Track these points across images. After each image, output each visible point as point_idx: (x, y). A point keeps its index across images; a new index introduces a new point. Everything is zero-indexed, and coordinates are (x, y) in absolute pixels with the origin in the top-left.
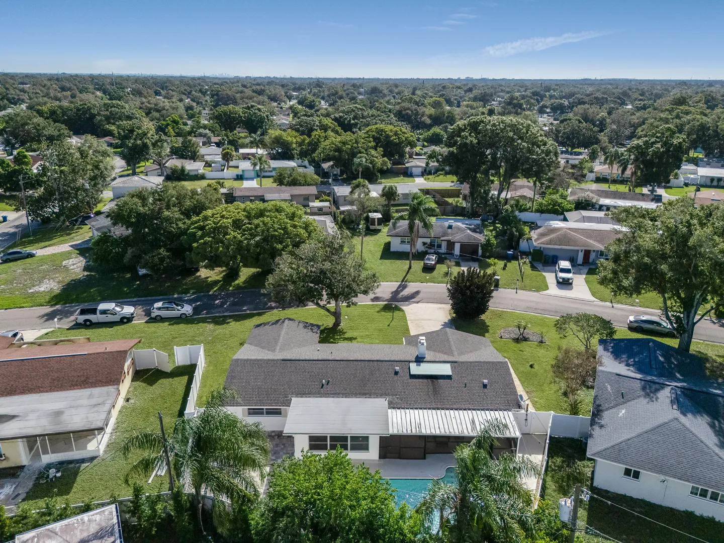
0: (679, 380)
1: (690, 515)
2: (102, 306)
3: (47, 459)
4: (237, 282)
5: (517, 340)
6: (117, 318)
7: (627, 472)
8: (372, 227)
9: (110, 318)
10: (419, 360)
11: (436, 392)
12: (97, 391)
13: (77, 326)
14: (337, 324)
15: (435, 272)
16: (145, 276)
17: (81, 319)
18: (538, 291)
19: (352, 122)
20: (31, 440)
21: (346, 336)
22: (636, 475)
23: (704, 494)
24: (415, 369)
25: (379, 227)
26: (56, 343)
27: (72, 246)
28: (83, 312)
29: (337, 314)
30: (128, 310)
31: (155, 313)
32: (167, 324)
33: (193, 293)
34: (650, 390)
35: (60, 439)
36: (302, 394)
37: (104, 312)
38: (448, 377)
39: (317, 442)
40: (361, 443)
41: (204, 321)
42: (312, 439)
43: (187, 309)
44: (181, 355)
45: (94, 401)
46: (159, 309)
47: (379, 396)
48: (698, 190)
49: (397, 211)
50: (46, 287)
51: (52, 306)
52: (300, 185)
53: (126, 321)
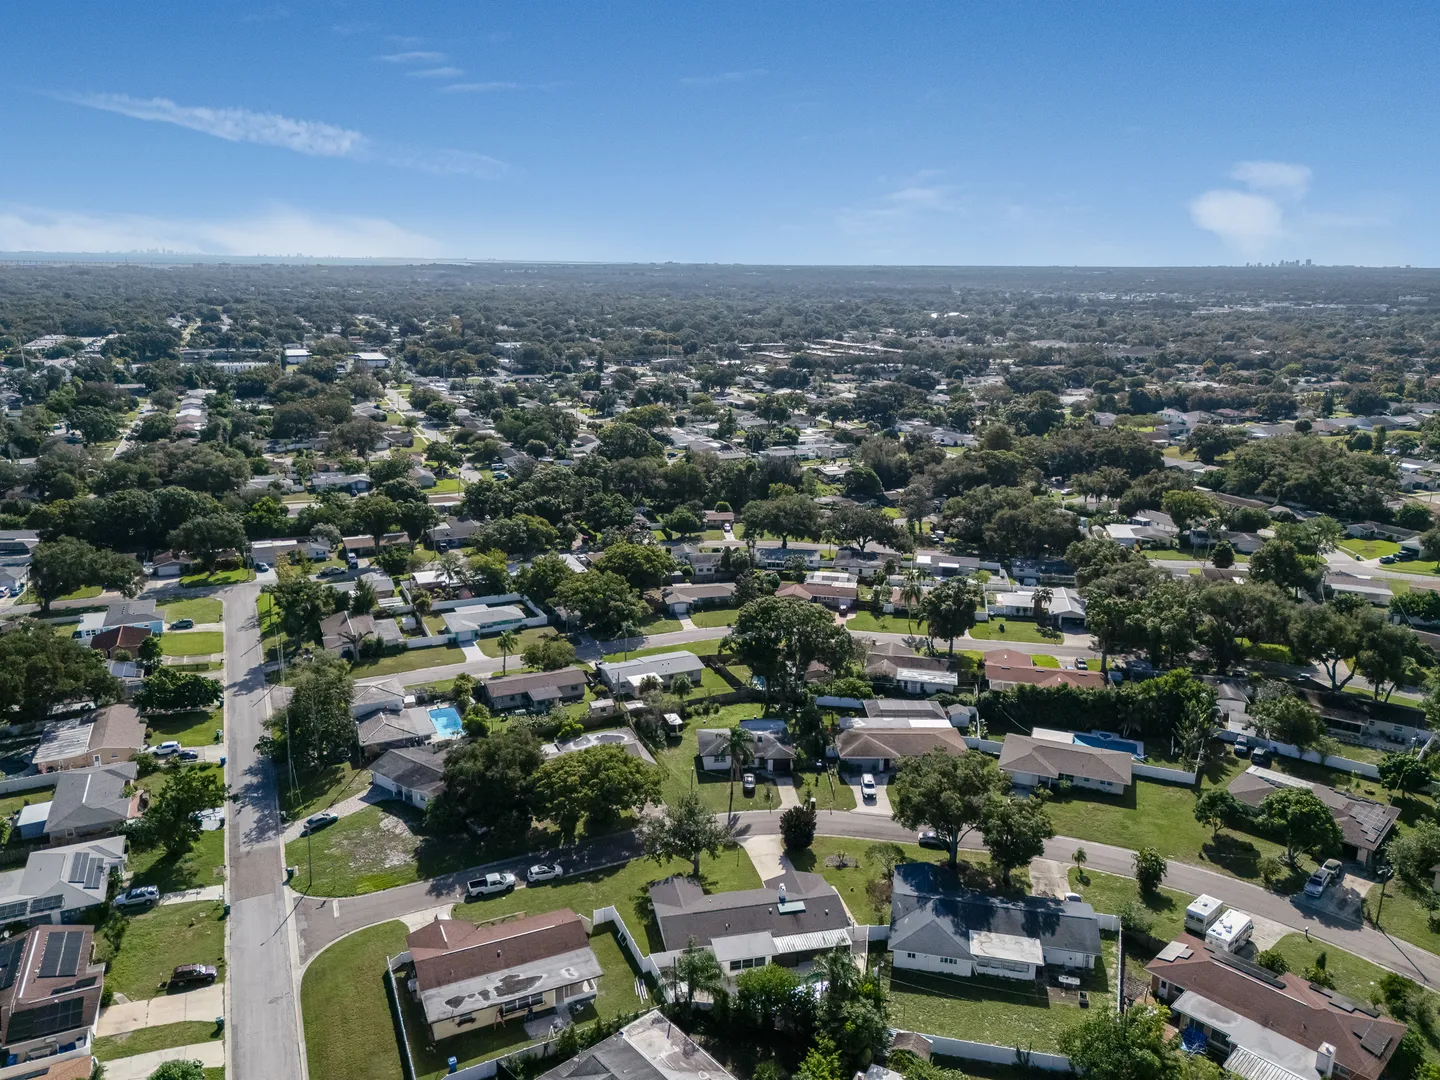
0: (940, 893)
1: (941, 974)
2: (492, 877)
3: (567, 1000)
5: (839, 868)
6: (503, 887)
7: (909, 955)
9: (499, 887)
10: (783, 901)
11: (798, 920)
12: (578, 951)
13: (470, 899)
14: (698, 870)
15: (756, 797)
16: (484, 834)
17: (474, 891)
18: (848, 810)
19: (563, 507)
20: (556, 990)
21: (709, 880)
22: (914, 956)
23: (946, 960)
24: (783, 908)
27: (362, 799)
28: (473, 885)
29: (696, 863)
30: (510, 878)
31: (534, 878)
32: (549, 887)
33: (546, 850)
34: (922, 901)
36: (717, 936)
37: (494, 883)
38: (803, 911)
39: (735, 965)
43: (558, 869)
44: (599, 916)
45: (583, 959)
46: (537, 873)
47: (764, 930)
48: (1002, 629)
49: (691, 703)
50: (397, 859)
51: (426, 880)
52: (560, 667)
53: (510, 889)
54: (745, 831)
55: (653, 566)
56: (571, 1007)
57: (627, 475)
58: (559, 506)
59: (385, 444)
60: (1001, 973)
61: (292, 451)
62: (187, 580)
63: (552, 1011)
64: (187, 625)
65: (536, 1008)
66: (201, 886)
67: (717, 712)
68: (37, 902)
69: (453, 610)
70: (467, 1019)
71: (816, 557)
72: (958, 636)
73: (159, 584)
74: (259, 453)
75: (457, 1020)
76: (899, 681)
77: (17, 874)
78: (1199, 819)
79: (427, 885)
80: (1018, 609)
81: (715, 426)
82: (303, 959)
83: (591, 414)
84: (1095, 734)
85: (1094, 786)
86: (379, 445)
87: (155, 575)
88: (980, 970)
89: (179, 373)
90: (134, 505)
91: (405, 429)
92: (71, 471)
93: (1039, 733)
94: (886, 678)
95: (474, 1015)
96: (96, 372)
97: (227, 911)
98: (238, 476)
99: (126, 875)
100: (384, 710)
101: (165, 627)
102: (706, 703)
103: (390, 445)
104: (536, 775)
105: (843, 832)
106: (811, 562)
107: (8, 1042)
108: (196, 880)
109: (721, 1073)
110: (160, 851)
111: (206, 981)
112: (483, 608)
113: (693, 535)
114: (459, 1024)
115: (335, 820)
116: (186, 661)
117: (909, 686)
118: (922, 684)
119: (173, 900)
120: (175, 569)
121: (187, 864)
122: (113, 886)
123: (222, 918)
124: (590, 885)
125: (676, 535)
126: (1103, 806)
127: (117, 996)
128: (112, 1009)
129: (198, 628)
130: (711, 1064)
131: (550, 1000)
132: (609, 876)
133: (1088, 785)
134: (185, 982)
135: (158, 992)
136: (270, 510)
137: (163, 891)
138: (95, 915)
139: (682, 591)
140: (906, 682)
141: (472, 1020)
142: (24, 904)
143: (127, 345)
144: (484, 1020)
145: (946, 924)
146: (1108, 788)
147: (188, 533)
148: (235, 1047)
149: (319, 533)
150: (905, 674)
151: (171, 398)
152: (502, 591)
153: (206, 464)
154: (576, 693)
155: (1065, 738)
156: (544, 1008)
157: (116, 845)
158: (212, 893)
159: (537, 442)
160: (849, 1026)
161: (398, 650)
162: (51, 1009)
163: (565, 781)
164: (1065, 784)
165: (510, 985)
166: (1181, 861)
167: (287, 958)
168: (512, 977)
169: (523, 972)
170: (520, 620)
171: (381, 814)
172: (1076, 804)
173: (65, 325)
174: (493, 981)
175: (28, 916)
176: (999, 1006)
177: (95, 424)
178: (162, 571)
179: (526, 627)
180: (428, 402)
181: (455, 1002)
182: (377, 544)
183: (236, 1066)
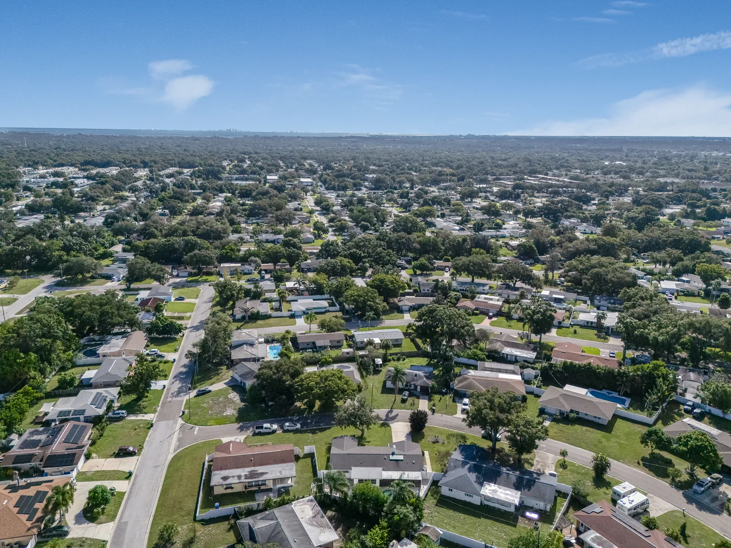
0: (476, 461)
1: (465, 501)
2: (265, 425)
3: (278, 486)
4: (314, 409)
5: (434, 443)
6: (270, 431)
7: (449, 490)
8: (377, 369)
9: (268, 431)
10: (393, 454)
11: (398, 465)
12: (288, 464)
13: (255, 434)
14: (363, 434)
15: (407, 403)
16: (272, 405)
17: (257, 431)
18: (451, 415)
20: (274, 480)
21: (367, 440)
22: (452, 490)
23: (468, 495)
24: (391, 457)
25: (380, 369)
27: (225, 384)
28: (257, 428)
29: (363, 431)
30: (275, 427)
31: (286, 428)
32: (292, 433)
33: (297, 416)
34: (464, 464)
35: (282, 480)
36: (355, 466)
37: (266, 428)
38: (402, 460)
39: (360, 481)
40: (374, 481)
41: (306, 432)
42: (359, 480)
43: (299, 426)
44: (307, 449)
45: (289, 468)
46: (288, 426)
47: (380, 466)
48: (575, 332)
49: (391, 355)
50: (231, 412)
51: (238, 423)
52: (334, 331)
53: (274, 432)
54: (394, 418)
55: (394, 286)
56: (279, 490)
57: (400, 241)
58: (361, 254)
59: (297, 222)
60: (497, 506)
61: (254, 223)
62: (190, 279)
63: (270, 490)
64: (181, 299)
65: (262, 487)
66: (146, 413)
67: (404, 360)
68: (75, 411)
69: (297, 301)
70: (229, 487)
71: (487, 288)
72: (545, 333)
73: (178, 280)
74: (239, 223)
75: (225, 487)
76: (503, 354)
77: (72, 399)
78: (642, 443)
79: (237, 425)
80: (588, 322)
81: (460, 218)
82: (175, 450)
83: (400, 210)
84: (604, 392)
85: (591, 419)
86: (293, 222)
87: (178, 276)
88: (486, 503)
89: (217, 186)
90: (173, 244)
91: (309, 215)
92: (156, 228)
93: (569, 388)
94: (496, 352)
95: (233, 486)
96: (183, 184)
97: (152, 425)
98: (224, 233)
99: (116, 405)
100: (246, 344)
101: (173, 299)
102: (399, 355)
103: (299, 222)
104: (296, 380)
105: (444, 426)
106: (484, 290)
107: (44, 467)
108: (145, 411)
109: (330, 530)
110: (134, 397)
111: (132, 454)
112: (311, 301)
113: (428, 273)
114: (226, 489)
115: (210, 391)
116: (176, 315)
117: (509, 357)
118: (516, 356)
119: (132, 418)
120: (186, 274)
121: (143, 403)
122: (109, 408)
123: (149, 428)
124: (310, 435)
125: (418, 272)
126: (592, 430)
127: (94, 455)
128: (90, 461)
129: (187, 300)
130: (327, 525)
131: (270, 485)
132: (321, 432)
133: (586, 417)
134: (123, 453)
135: (111, 456)
136: (232, 250)
137: (129, 413)
138: (96, 421)
139: (408, 300)
140: (507, 355)
141: (232, 488)
142: (70, 411)
143: (202, 173)
144: (238, 488)
145: (472, 477)
146: (598, 421)
147: (191, 257)
148: (133, 484)
149: (252, 261)
150: (507, 350)
151: (210, 197)
152: (323, 293)
153: (211, 227)
154: (339, 344)
155: (582, 391)
156: (267, 488)
157: (115, 391)
158: (149, 417)
159: (365, 223)
160: (396, 518)
161: (267, 317)
162: (63, 456)
163: (308, 384)
164: (572, 415)
165: (252, 475)
166: (626, 464)
167: (169, 449)
168: (254, 471)
169: (260, 469)
170: (326, 308)
171: (230, 391)
172: (577, 427)
173: (179, 163)
174: (244, 472)
175: (71, 417)
176: (489, 522)
177: (174, 207)
178: (181, 274)
179: (329, 311)
180: (322, 203)
181: (225, 478)
182: (275, 268)
183: (130, 492)
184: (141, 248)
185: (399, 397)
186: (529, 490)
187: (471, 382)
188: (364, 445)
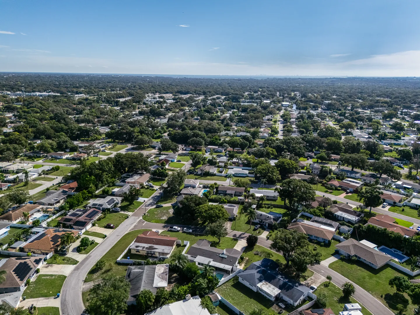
0: (265, 268)
1: (249, 288)
2: (174, 227)
3: (161, 256)
4: (205, 225)
5: (255, 254)
6: (176, 230)
7: (242, 279)
9: (175, 230)
10: (223, 254)
11: (222, 260)
12: (169, 247)
13: (169, 231)
14: (219, 242)
15: (256, 231)
17: (170, 229)
20: (159, 253)
22: (244, 280)
23: (250, 285)
24: (221, 255)
26: (164, 236)
27: (171, 204)
28: (170, 228)
29: (219, 240)
30: (179, 229)
31: (184, 231)
33: (194, 226)
34: (258, 268)
35: (163, 254)
36: (200, 255)
37: (174, 229)
38: (226, 258)
41: (193, 234)
42: (198, 263)
43: (191, 231)
44: (185, 242)
45: (169, 249)
46: (185, 229)
47: (212, 258)
48: (403, 210)
49: (265, 204)
50: (165, 218)
51: (165, 224)
52: (241, 187)
53: (178, 231)
54: (242, 237)
56: (160, 258)
57: (314, 141)
59: (264, 127)
60: (265, 295)
61: (240, 126)
62: (190, 152)
63: (156, 257)
64: (179, 161)
65: (154, 255)
66: (129, 212)
67: (272, 208)
68: (99, 204)
69: (233, 169)
70: (138, 251)
71: (358, 175)
72: (374, 207)
73: (184, 152)
74: (231, 126)
75: (136, 250)
76: (336, 215)
77: (102, 199)
79: (164, 225)
80: (417, 205)
81: (372, 131)
82: (130, 230)
83: (335, 123)
84: (393, 250)
85: (367, 263)
86: (262, 127)
87: (185, 150)
88: (260, 292)
89: (231, 105)
90: (187, 134)
91: (274, 123)
92: (187, 126)
93: (364, 242)
95: (140, 251)
96: (214, 104)
97: (128, 217)
98: (218, 130)
99: (119, 205)
100: (191, 186)
101: (175, 161)
102: (269, 205)
103: (265, 127)
104: (197, 207)
106: (355, 176)
107: (73, 225)
108: (129, 210)
109: (166, 281)
110: (128, 203)
111: (112, 228)
112: (241, 169)
113: (327, 162)
114: (137, 252)
115: (162, 207)
116: (172, 168)
118: (343, 218)
119: (122, 212)
120: (189, 149)
121: (130, 207)
122: (115, 206)
123: (126, 218)
124: (194, 236)
125: (319, 161)
126: (363, 269)
127: (96, 225)
128: (94, 227)
129: (182, 162)
130: (166, 279)
131: (157, 255)
133: (365, 262)
134: (108, 227)
135: (103, 227)
136: (216, 139)
137: (121, 210)
138: (104, 211)
139: (298, 176)
140: (338, 216)
141: (139, 252)
142: (97, 204)
143: (230, 98)
144: (141, 253)
145: (258, 276)
146: (372, 265)
147: (192, 141)
148: (104, 241)
149: (224, 146)
150: (339, 213)
151: (224, 111)
152: (250, 167)
153: (212, 127)
154: (240, 194)
155: (371, 245)
156: (155, 256)
157: (120, 199)
158: (130, 213)
159: (302, 130)
160: (196, 283)
161: (215, 175)
162: (82, 222)
163: (201, 210)
164: (354, 258)
165: (151, 248)
166: (373, 295)
167: (128, 229)
168: (152, 246)
169: (155, 246)
170: (247, 174)
171: (171, 208)
172: (355, 266)
173: (222, 93)
174: (146, 245)
175: (97, 207)
176: (255, 302)
177: (203, 116)
178: (187, 149)
179: (248, 176)
181: (137, 247)
182: (233, 150)
183: (101, 244)
184: (173, 134)
185: (253, 227)
186: (287, 291)
187: (299, 226)
188: (216, 247)
